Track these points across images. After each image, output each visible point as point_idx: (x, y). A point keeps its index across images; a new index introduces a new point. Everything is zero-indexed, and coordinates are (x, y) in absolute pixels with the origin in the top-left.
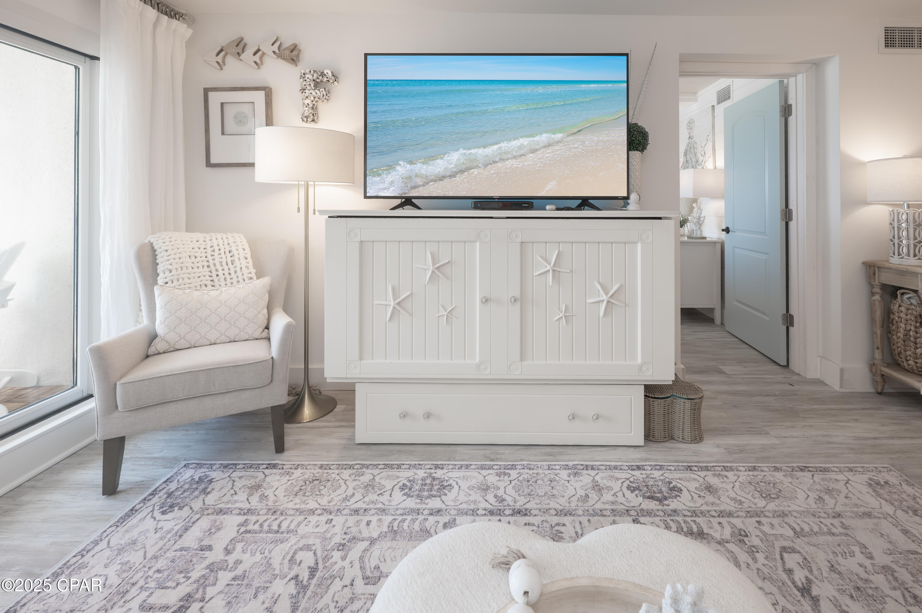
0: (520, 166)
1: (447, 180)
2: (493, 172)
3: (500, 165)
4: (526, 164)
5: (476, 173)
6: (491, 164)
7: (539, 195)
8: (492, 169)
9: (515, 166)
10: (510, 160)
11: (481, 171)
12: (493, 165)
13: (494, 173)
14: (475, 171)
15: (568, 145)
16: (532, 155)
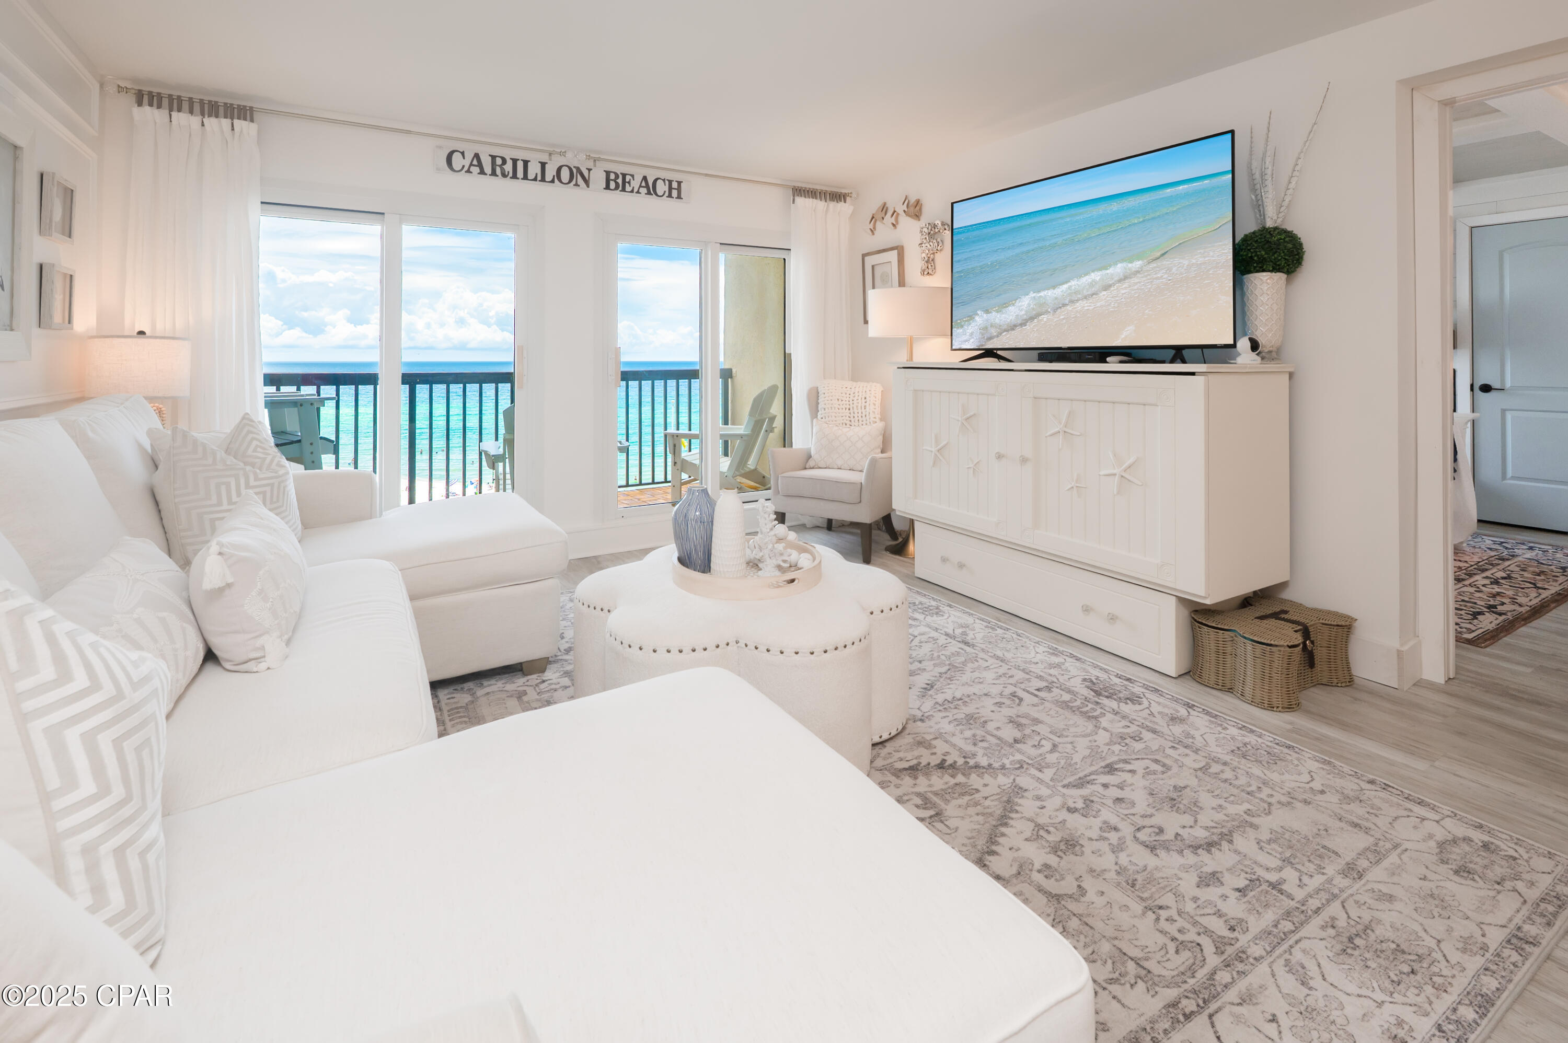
0: (1091, 308)
1: (1018, 329)
2: (1062, 317)
3: (1069, 308)
4: (1098, 304)
5: (1045, 319)
6: (1060, 308)
7: (1114, 345)
8: (1062, 314)
9: (1086, 308)
10: (1080, 302)
11: (1050, 316)
12: (1063, 309)
13: (1063, 319)
14: (1044, 318)
15: (1149, 275)
16: (1104, 293)
